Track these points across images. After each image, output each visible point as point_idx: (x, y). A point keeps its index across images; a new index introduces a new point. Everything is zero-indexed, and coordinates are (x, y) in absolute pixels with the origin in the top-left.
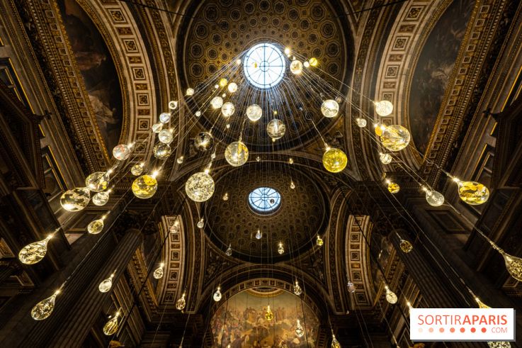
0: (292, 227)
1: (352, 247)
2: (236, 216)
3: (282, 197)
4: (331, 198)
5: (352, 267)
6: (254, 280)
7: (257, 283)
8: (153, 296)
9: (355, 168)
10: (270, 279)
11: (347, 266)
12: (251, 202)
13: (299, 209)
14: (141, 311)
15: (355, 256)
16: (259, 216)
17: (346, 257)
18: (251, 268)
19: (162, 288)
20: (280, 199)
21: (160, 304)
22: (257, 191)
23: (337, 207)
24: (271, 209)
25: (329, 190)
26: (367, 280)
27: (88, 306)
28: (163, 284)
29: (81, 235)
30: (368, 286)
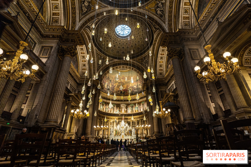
0: (136, 44)
1: (161, 54)
2: (109, 38)
3: (132, 30)
4: (155, 33)
5: (160, 63)
6: (119, 66)
7: (120, 67)
8: (77, 74)
9: (167, 23)
10: (125, 66)
11: (158, 62)
12: (116, 32)
13: (140, 36)
14: (75, 80)
15: (162, 58)
16: (120, 39)
17: (158, 59)
18: (117, 62)
19: (80, 70)
20: (131, 30)
21: (81, 76)
22: (120, 26)
23: (157, 37)
24: (126, 35)
25: (154, 29)
26: (164, 68)
27: (61, 86)
28: (80, 69)
29: (47, 59)
30: (164, 70)
